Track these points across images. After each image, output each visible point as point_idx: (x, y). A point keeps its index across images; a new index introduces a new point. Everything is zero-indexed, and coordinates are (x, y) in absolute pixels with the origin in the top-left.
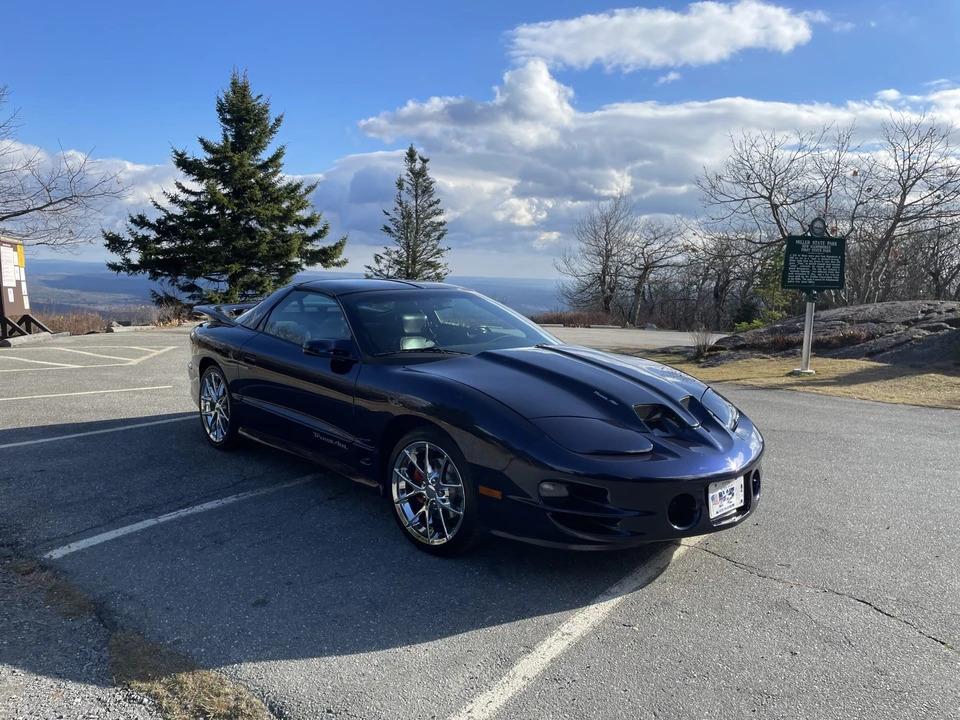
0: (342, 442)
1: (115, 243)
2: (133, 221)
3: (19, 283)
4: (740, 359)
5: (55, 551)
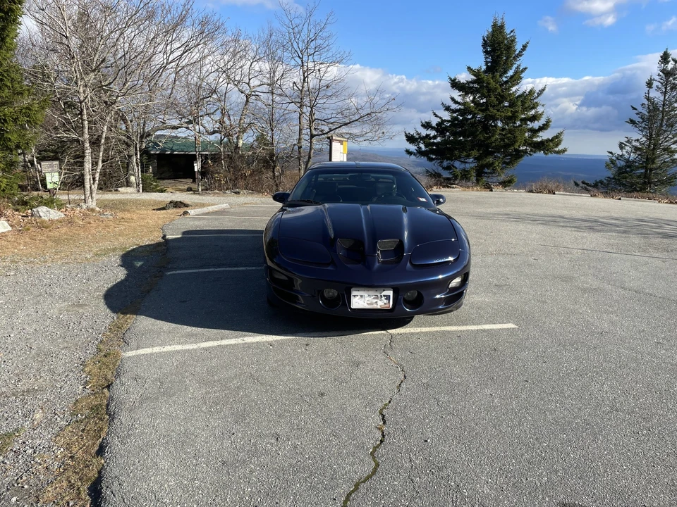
2: (423, 125)
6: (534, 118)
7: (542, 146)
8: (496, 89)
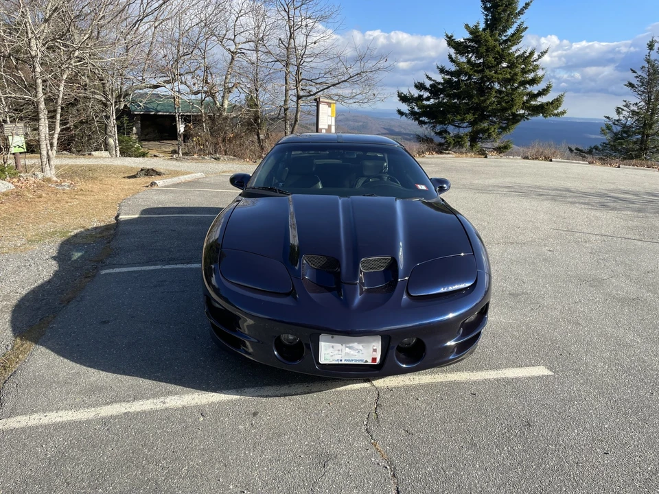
3: (330, 126)
6: (533, 82)
7: (541, 109)
8: (495, 47)
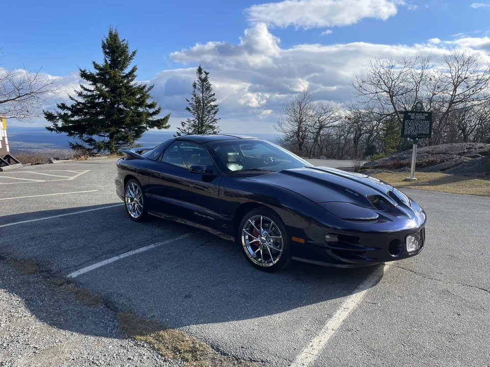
0: (211, 216)
1: (50, 117)
2: (59, 107)
3: (4, 138)
4: (377, 173)
5: (73, 274)
6: (151, 106)
